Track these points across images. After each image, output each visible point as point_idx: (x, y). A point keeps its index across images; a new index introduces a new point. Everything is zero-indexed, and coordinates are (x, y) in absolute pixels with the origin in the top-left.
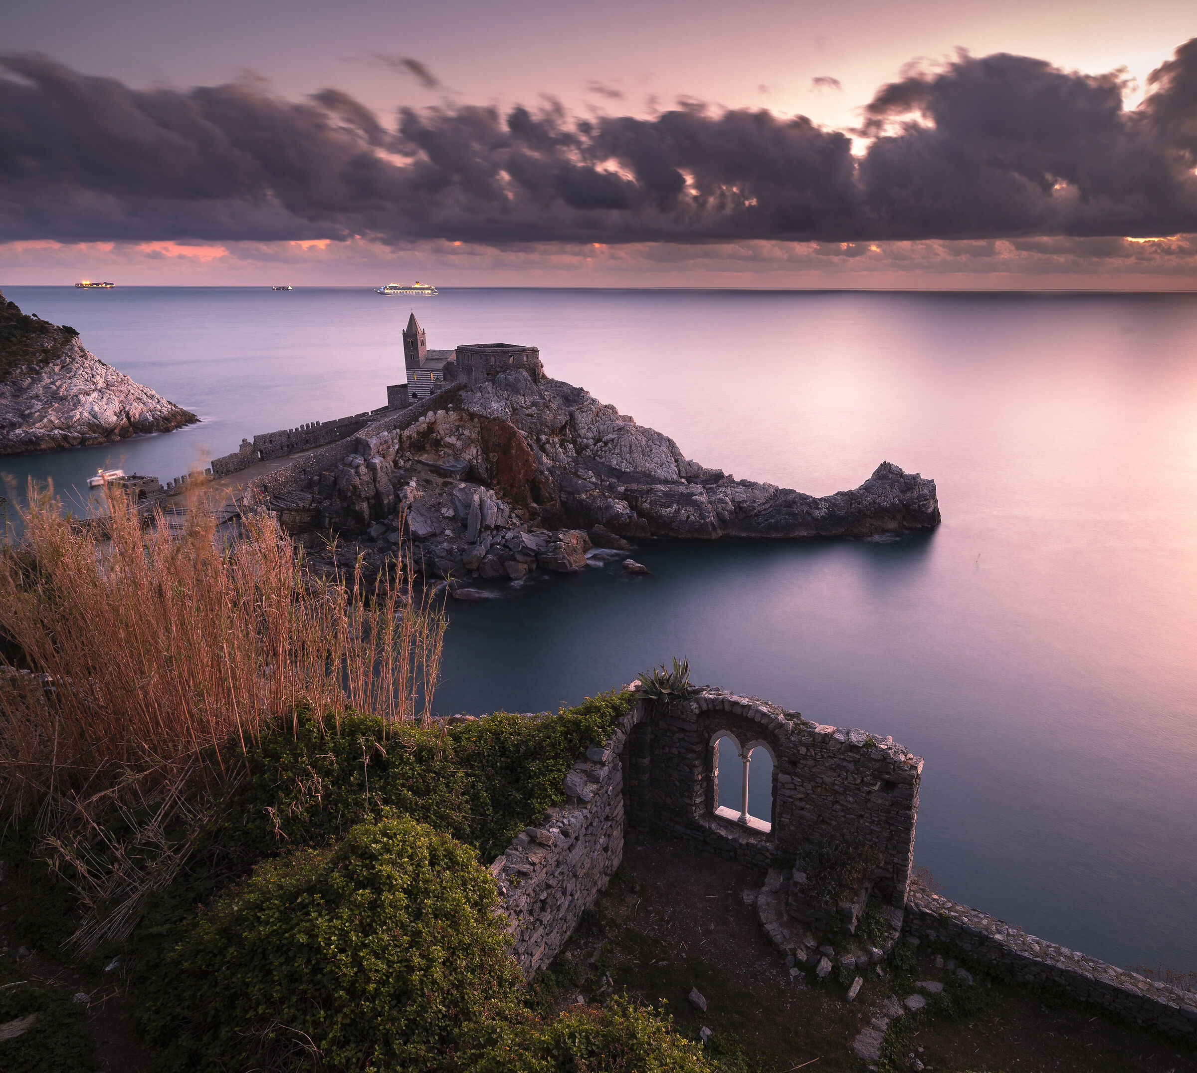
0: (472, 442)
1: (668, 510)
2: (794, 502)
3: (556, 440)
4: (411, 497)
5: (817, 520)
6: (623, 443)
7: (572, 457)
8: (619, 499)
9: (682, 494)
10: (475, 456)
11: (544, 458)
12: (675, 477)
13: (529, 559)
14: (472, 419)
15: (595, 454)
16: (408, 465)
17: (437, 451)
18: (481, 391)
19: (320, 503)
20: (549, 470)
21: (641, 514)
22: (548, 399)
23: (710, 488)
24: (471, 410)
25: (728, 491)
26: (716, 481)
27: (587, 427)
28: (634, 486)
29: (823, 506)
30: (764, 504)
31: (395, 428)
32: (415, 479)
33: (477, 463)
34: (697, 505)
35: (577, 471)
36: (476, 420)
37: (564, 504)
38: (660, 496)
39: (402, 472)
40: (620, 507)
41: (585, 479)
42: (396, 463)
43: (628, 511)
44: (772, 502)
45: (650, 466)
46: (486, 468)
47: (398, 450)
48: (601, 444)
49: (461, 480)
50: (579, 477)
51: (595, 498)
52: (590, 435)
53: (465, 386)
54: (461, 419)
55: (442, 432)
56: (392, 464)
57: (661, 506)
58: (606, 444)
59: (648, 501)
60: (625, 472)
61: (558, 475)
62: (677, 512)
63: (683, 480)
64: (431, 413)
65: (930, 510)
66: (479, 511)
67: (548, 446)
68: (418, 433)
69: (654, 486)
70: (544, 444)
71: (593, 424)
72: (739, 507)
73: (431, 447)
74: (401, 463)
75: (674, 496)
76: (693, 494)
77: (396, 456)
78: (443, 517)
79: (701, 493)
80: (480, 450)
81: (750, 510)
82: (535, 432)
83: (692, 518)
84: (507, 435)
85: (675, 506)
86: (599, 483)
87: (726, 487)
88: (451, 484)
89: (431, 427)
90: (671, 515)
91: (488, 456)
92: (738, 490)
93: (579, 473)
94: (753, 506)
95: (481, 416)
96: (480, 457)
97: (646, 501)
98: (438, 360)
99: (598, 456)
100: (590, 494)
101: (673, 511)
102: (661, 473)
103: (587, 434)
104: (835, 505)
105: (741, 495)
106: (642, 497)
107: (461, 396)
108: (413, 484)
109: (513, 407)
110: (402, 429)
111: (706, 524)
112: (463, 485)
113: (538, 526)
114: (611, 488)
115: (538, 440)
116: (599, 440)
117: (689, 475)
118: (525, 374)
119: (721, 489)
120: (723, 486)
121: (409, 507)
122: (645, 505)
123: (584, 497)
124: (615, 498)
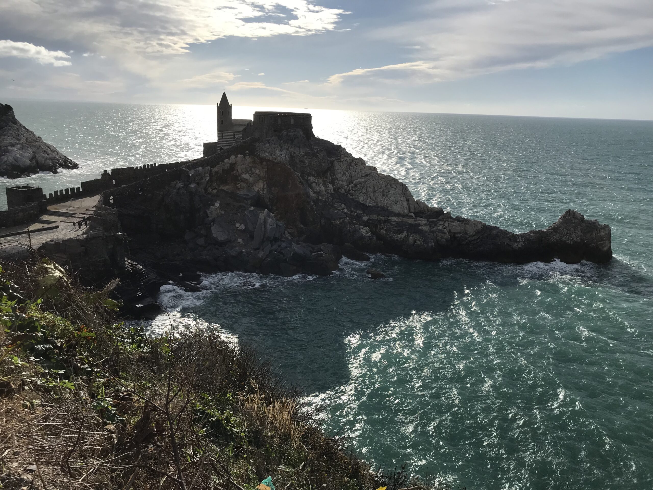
0: (260, 179)
1: (400, 236)
3: (320, 181)
6: (369, 185)
7: (331, 194)
8: (363, 226)
9: (411, 225)
10: (262, 188)
11: (311, 193)
12: (406, 211)
14: (261, 163)
15: (348, 192)
16: (215, 191)
17: (236, 184)
18: (269, 143)
20: (314, 201)
21: (379, 237)
23: (433, 221)
24: (262, 155)
25: (446, 224)
26: (437, 217)
27: (342, 173)
28: (375, 217)
29: (520, 240)
30: (473, 236)
31: (208, 165)
32: (218, 202)
33: (263, 193)
34: (421, 232)
35: (333, 204)
36: (264, 163)
37: (323, 226)
38: (394, 226)
39: (210, 196)
40: (364, 231)
41: (340, 210)
42: (206, 189)
43: (369, 235)
44: (480, 234)
45: (387, 202)
46: (269, 198)
47: (208, 181)
48: (352, 185)
49: (252, 205)
50: (335, 208)
51: (346, 224)
52: (344, 178)
53: (259, 139)
54: (254, 162)
55: (240, 171)
56: (203, 191)
57: (394, 233)
58: (356, 186)
59: (385, 228)
60: (369, 206)
61: (320, 205)
62: (407, 238)
63: (412, 214)
64: (233, 157)
65: (605, 249)
66: (263, 227)
67: (314, 184)
68: (223, 170)
69: (390, 218)
70: (312, 183)
71: (347, 171)
72: (453, 236)
73: (231, 180)
74: (210, 190)
75: (404, 225)
76: (419, 225)
78: (237, 230)
79: (425, 225)
80: (265, 185)
81: (462, 240)
83: (418, 242)
84: (286, 174)
85: (405, 233)
86: (349, 213)
87: (445, 221)
88: (244, 207)
89: (233, 166)
90: (402, 240)
91: (271, 189)
92: (454, 224)
93: (335, 205)
94: (465, 237)
95: (268, 160)
96: (265, 190)
97: (383, 229)
98: (240, 126)
99: (349, 194)
100: (343, 221)
101: (403, 236)
102: (396, 208)
103: (342, 178)
104: (529, 240)
105: (456, 227)
106: (380, 225)
107: (255, 146)
108: (217, 205)
109: (291, 155)
110: (213, 167)
112: (252, 208)
113: (304, 241)
114: (358, 217)
115: (308, 179)
116: (351, 182)
117: (417, 211)
119: (440, 222)
120: (442, 220)
121: (213, 221)
122: (383, 232)
123: (338, 222)
124: (361, 225)
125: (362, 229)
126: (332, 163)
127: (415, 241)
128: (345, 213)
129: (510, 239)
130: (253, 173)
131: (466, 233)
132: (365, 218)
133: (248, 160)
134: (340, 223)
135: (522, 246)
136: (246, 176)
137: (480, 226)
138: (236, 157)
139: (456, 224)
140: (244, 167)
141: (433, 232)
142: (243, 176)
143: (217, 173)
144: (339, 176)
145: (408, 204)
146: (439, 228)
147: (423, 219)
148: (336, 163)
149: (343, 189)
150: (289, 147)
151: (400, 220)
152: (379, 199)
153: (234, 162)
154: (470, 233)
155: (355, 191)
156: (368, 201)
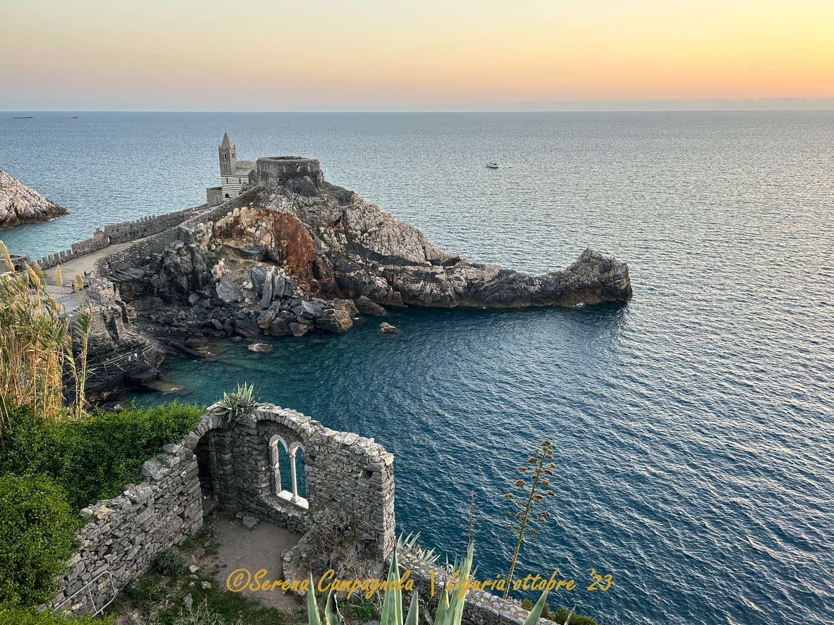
1: (417, 285)
2: (514, 280)
3: (332, 231)
4: (219, 273)
5: (532, 294)
6: (383, 234)
7: (344, 244)
8: (380, 276)
10: (269, 242)
11: (323, 245)
12: (422, 260)
13: (307, 322)
14: (268, 215)
15: (362, 242)
16: (219, 248)
17: (241, 238)
18: (275, 193)
19: (151, 277)
20: (326, 253)
21: (396, 289)
22: (326, 199)
23: (449, 269)
24: (267, 207)
25: (463, 271)
26: (454, 264)
27: (355, 221)
28: (391, 267)
29: (537, 283)
30: (491, 281)
31: (209, 220)
32: (223, 259)
34: (438, 281)
35: (348, 255)
36: (271, 215)
37: (337, 279)
38: (411, 275)
39: (213, 254)
40: (381, 282)
41: (354, 261)
42: (209, 248)
43: (385, 286)
44: (496, 280)
45: (403, 252)
46: (279, 252)
47: (211, 237)
48: (366, 234)
49: (259, 261)
50: (349, 259)
51: (361, 276)
52: (358, 227)
53: (264, 189)
54: (259, 214)
55: (245, 224)
56: (206, 248)
58: (370, 234)
59: (402, 278)
60: (384, 256)
61: (333, 258)
62: (424, 287)
64: (236, 210)
65: (623, 287)
66: (271, 285)
67: (325, 235)
68: (227, 224)
70: (323, 234)
71: (361, 219)
72: (471, 284)
73: (237, 235)
74: (214, 247)
75: (421, 274)
76: (436, 273)
77: (210, 242)
78: (244, 289)
79: (442, 273)
81: (480, 286)
82: (315, 224)
83: (435, 291)
84: (294, 226)
85: (422, 283)
86: (365, 264)
87: (462, 268)
88: (251, 263)
89: (237, 220)
90: (419, 289)
91: (280, 243)
92: (471, 270)
93: (349, 257)
94: (482, 283)
95: (275, 212)
96: (273, 244)
97: (400, 279)
98: (245, 169)
99: (364, 244)
100: (358, 273)
101: (420, 285)
102: (412, 257)
103: (355, 226)
104: (547, 282)
105: (473, 273)
106: (397, 276)
107: (260, 196)
108: (221, 263)
109: (299, 206)
110: (215, 221)
111: (445, 297)
112: (260, 264)
113: (317, 296)
114: (374, 268)
115: (318, 230)
116: (366, 231)
117: (433, 259)
118: (309, 179)
119: (457, 269)
120: (459, 267)
121: (218, 281)
122: (400, 282)
123: (352, 274)
124: (377, 275)
125: (378, 280)
126: (344, 212)
127: (432, 291)
128: (360, 264)
129: (527, 284)
130: (259, 226)
131: (483, 279)
132: (381, 269)
133: (253, 212)
134: (355, 275)
135: (539, 289)
136: (252, 230)
137: (497, 271)
138: (240, 209)
140: (249, 220)
141: (449, 280)
142: (249, 229)
143: (220, 227)
144: (352, 225)
145: (425, 253)
146: (455, 275)
147: (440, 267)
148: (348, 210)
149: (357, 239)
150: (296, 196)
151: (417, 269)
152: (394, 248)
153: (238, 215)
154: (486, 279)
155: (370, 240)
156: (383, 250)
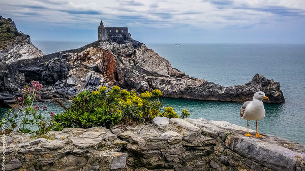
0: (99, 59)
2: (212, 87)
3: (127, 59)
5: (220, 94)
7: (132, 66)
9: (168, 80)
11: (121, 65)
17: (89, 61)
20: (122, 69)
23: (179, 79)
24: (101, 48)
25: (185, 81)
26: (182, 77)
28: (151, 77)
30: (199, 87)
31: (76, 52)
33: (100, 65)
35: (132, 70)
36: (102, 51)
38: (160, 81)
43: (147, 85)
44: (202, 86)
45: (158, 70)
46: (102, 67)
47: (75, 59)
49: (92, 70)
51: (136, 80)
54: (98, 51)
57: (159, 85)
60: (149, 72)
61: (125, 71)
63: (169, 75)
68: (84, 54)
69: (158, 77)
70: (123, 60)
72: (189, 87)
73: (87, 59)
77: (75, 62)
80: (101, 61)
81: (193, 89)
82: (120, 56)
84: (110, 56)
88: (88, 71)
89: (88, 54)
91: (103, 63)
95: (104, 49)
99: (141, 66)
101: (163, 86)
102: (161, 73)
104: (231, 90)
106: (154, 81)
107: (99, 43)
109: (114, 47)
114: (143, 77)
117: (172, 74)
120: (184, 79)
122: (154, 84)
125: (143, 82)
127: (168, 89)
128: (137, 75)
129: (218, 89)
130: (97, 56)
131: (195, 86)
132: (147, 78)
133: (95, 50)
134: (133, 80)
135: (225, 92)
137: (203, 82)
138: (90, 48)
139: (190, 80)
140: (93, 53)
141: (177, 84)
142: (92, 57)
143: (80, 56)
144: (138, 57)
145: (168, 71)
146: (181, 83)
147: (174, 78)
148: (137, 51)
149: (139, 64)
150: (114, 43)
151: (163, 79)
152: (154, 68)
153: (89, 51)
155: (144, 64)
156: (149, 69)
